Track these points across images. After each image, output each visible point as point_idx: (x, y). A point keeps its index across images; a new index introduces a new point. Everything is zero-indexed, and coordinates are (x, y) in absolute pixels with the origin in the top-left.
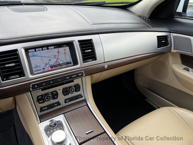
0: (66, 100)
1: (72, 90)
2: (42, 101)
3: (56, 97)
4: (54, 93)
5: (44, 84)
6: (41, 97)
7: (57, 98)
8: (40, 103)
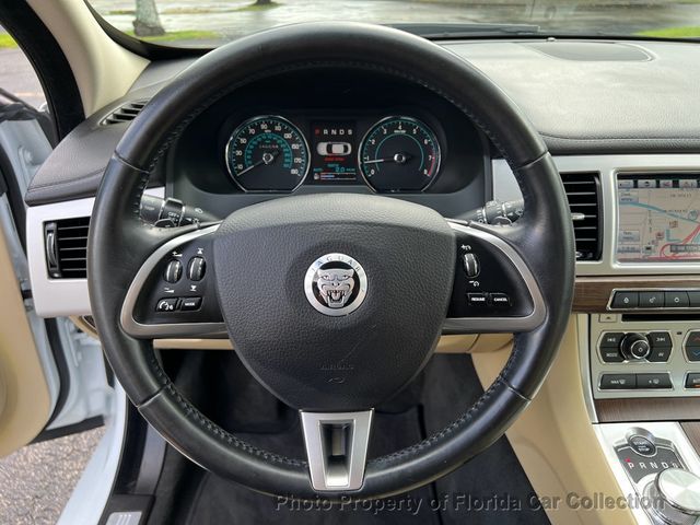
0: (691, 375)
2: (615, 355)
3: (661, 354)
4: (658, 340)
5: (651, 300)
6: (614, 340)
7: (665, 359)
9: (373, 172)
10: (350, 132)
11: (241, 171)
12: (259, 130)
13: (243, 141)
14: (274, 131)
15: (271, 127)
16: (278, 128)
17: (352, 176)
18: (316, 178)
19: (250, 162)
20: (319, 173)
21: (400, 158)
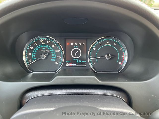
9: (94, 63)
10: (84, 44)
11: (30, 62)
12: (39, 43)
13: (31, 48)
14: (46, 44)
15: (45, 42)
16: (49, 42)
17: (85, 64)
18: (67, 65)
19: (35, 58)
20: (69, 63)
21: (108, 57)
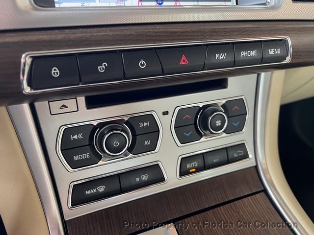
0: (185, 160)
1: (218, 123)
2: (87, 156)
3: (147, 143)
4: (141, 125)
5: (101, 68)
6: (80, 136)
7: (153, 147)
8: (75, 165)
